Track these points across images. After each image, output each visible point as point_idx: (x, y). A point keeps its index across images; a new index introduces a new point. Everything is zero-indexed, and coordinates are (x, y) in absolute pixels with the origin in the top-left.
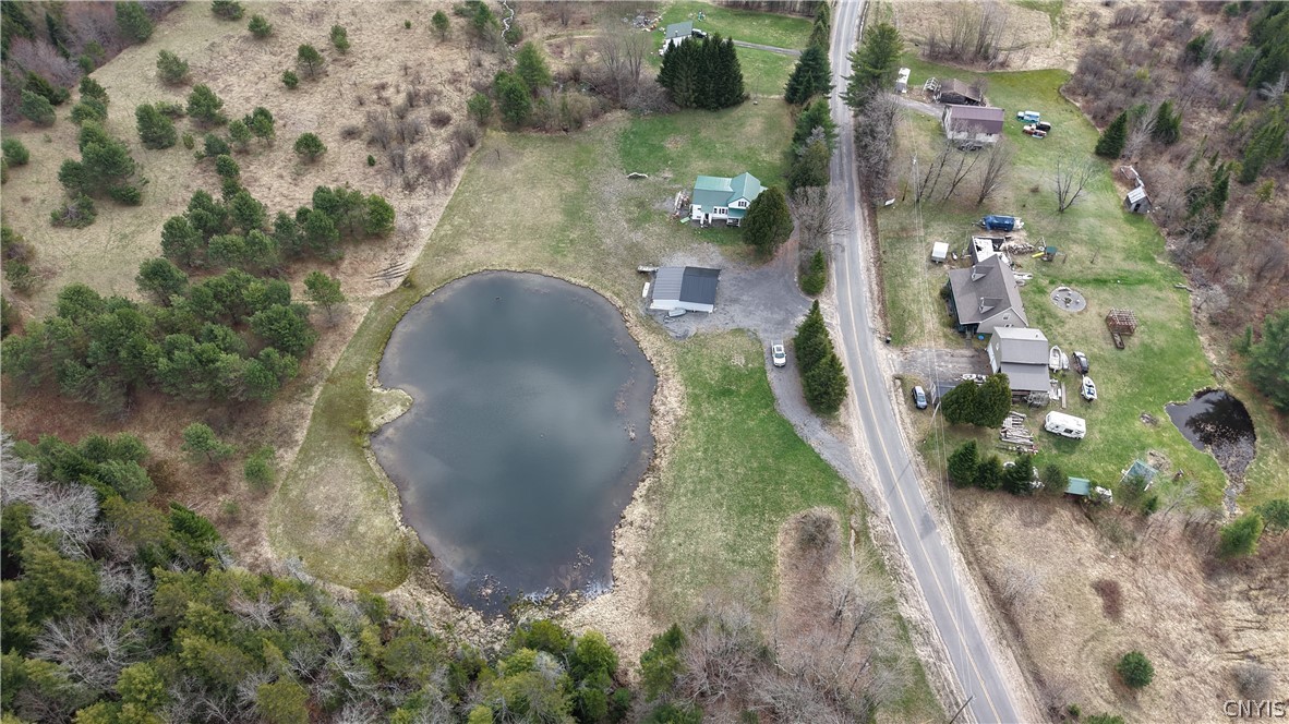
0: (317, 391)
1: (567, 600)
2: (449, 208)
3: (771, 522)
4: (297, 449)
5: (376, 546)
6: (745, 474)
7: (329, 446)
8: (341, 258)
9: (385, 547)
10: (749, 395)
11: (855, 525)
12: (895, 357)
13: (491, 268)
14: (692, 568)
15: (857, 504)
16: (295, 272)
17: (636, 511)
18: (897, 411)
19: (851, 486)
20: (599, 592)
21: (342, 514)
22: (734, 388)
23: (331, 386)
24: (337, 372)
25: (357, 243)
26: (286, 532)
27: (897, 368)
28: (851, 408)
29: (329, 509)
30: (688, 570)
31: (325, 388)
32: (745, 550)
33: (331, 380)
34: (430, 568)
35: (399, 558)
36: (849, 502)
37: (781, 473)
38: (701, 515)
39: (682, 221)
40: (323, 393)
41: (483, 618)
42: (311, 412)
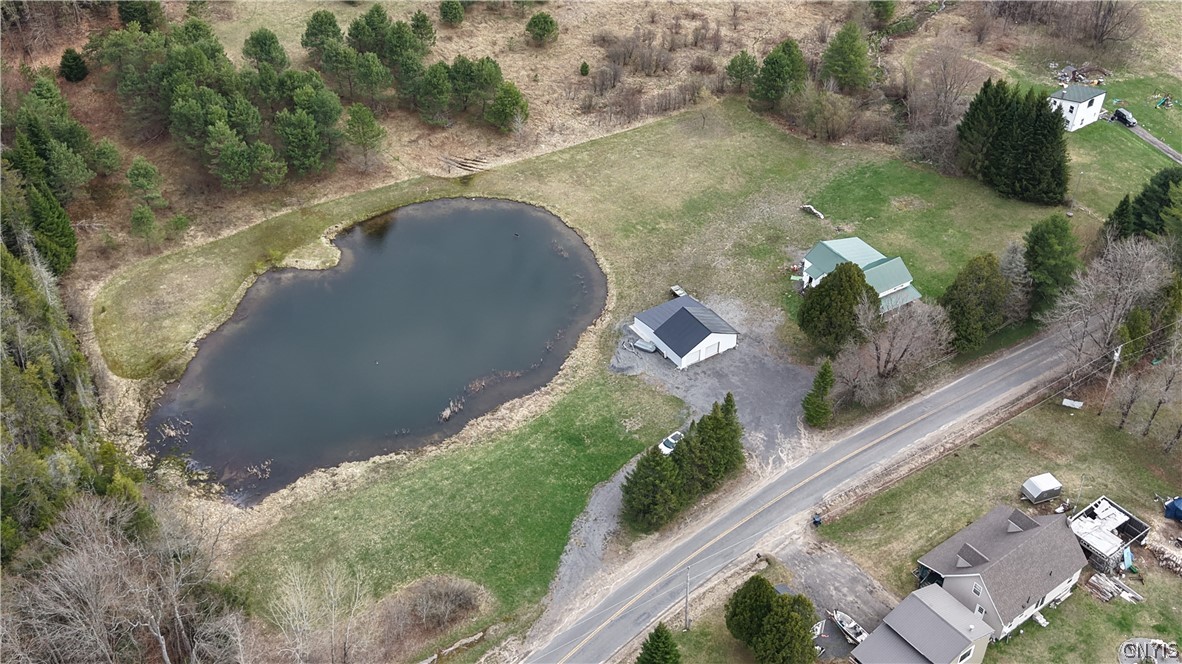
0: (285, 211)
1: (207, 487)
2: (593, 143)
3: (430, 565)
4: (211, 239)
5: (158, 341)
6: (475, 513)
7: (235, 254)
8: (443, 129)
9: (161, 347)
10: (590, 458)
11: (491, 631)
12: (800, 542)
13: (549, 208)
14: (313, 542)
15: (524, 618)
16: (393, 118)
17: (352, 471)
18: (710, 585)
19: (544, 600)
20: (237, 502)
21: (170, 303)
22: (588, 441)
23: (299, 215)
24: (317, 209)
25: (471, 125)
26: (123, 287)
27: (783, 552)
28: (662, 545)
29: (168, 293)
30: (308, 541)
31: (294, 213)
32: (373, 567)
33: (304, 211)
34: (165, 385)
35: (159, 361)
36: (518, 611)
37: (505, 536)
38: (387, 511)
39: (793, 278)
40: (287, 215)
41: (140, 447)
42: (258, 222)
